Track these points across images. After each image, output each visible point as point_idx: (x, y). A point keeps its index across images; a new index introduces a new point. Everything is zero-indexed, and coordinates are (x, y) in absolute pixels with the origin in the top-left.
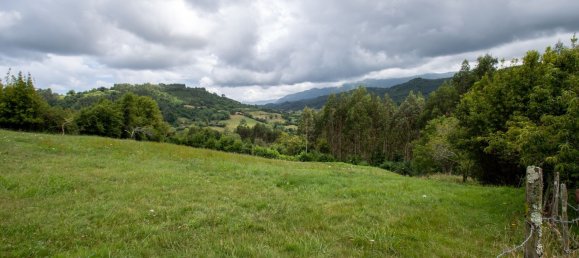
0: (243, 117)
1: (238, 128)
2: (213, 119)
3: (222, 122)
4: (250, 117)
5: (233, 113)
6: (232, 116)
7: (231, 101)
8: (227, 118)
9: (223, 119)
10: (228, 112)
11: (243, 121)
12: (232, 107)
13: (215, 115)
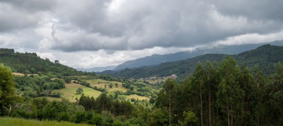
0: (80, 86)
1: (81, 100)
2: (45, 88)
3: (56, 92)
4: (88, 86)
5: (68, 82)
6: (66, 85)
7: (66, 68)
8: (62, 87)
9: (56, 88)
10: (62, 80)
11: (79, 91)
12: (68, 74)
13: (47, 84)
